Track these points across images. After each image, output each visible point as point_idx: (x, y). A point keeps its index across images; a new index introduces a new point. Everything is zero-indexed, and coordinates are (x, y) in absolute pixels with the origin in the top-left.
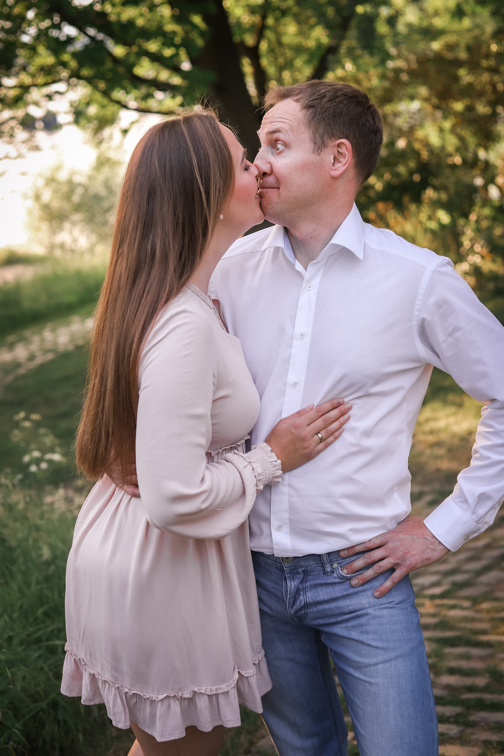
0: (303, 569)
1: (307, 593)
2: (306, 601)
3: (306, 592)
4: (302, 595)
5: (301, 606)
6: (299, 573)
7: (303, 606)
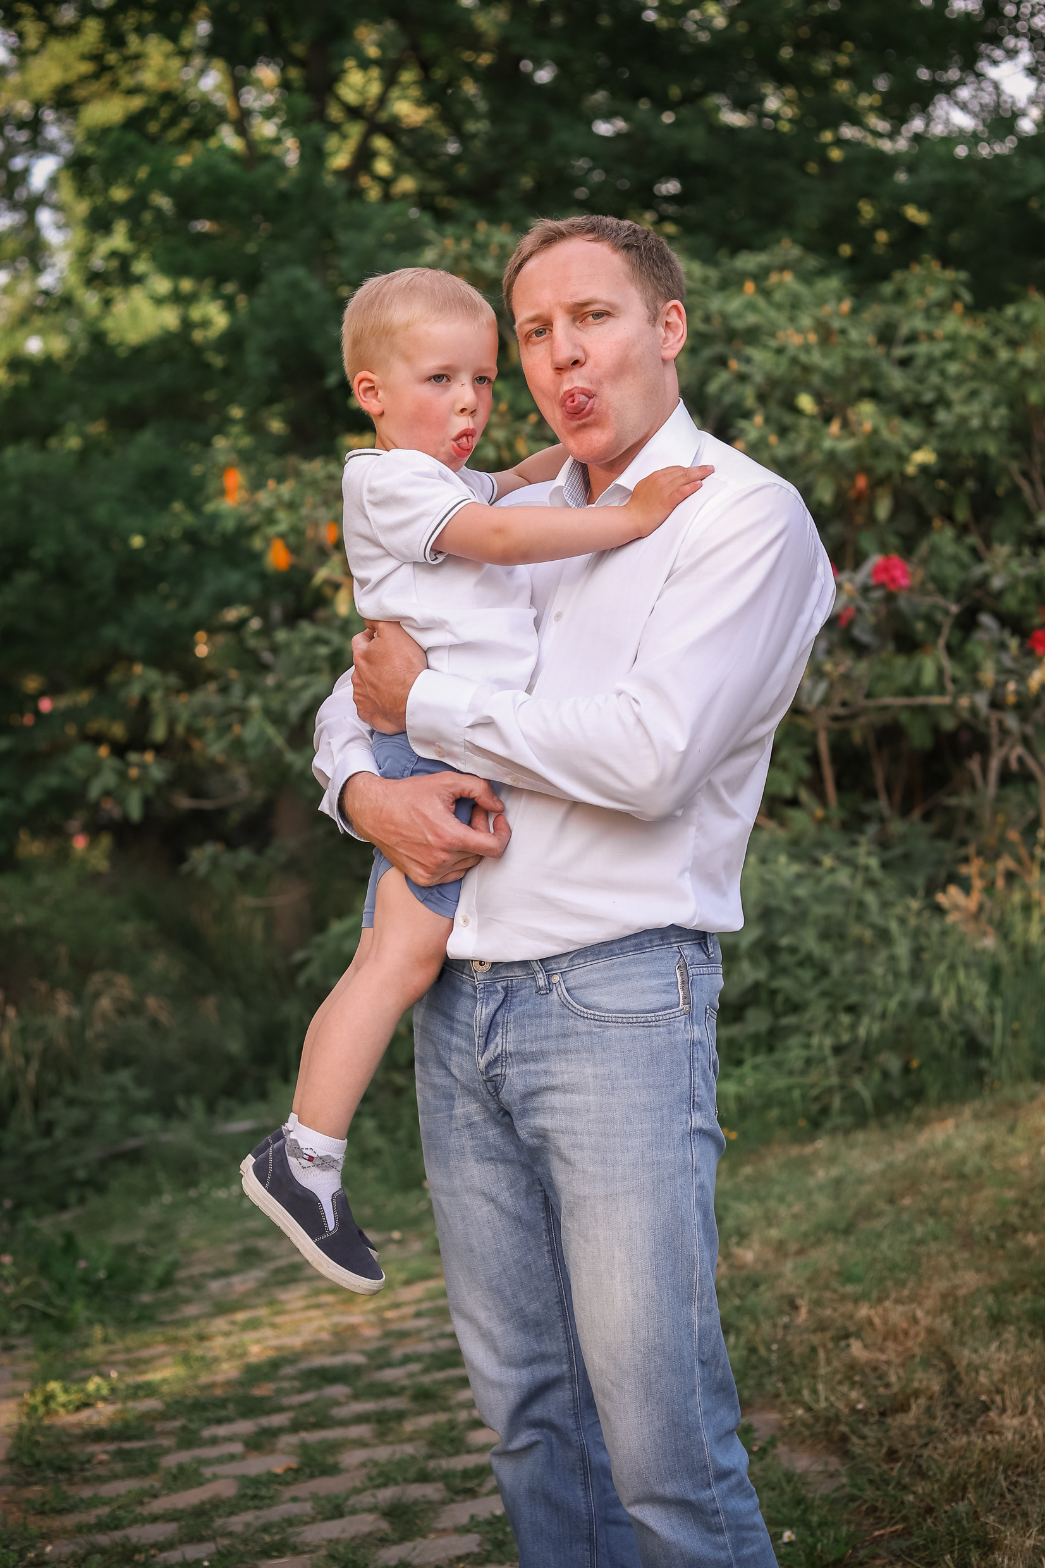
0: (504, 984)
1: (509, 1033)
2: (504, 1047)
3: (507, 1032)
4: (500, 1034)
5: (496, 1055)
6: (497, 992)
7: (499, 1055)
